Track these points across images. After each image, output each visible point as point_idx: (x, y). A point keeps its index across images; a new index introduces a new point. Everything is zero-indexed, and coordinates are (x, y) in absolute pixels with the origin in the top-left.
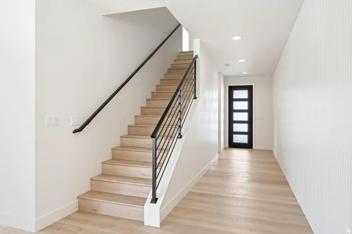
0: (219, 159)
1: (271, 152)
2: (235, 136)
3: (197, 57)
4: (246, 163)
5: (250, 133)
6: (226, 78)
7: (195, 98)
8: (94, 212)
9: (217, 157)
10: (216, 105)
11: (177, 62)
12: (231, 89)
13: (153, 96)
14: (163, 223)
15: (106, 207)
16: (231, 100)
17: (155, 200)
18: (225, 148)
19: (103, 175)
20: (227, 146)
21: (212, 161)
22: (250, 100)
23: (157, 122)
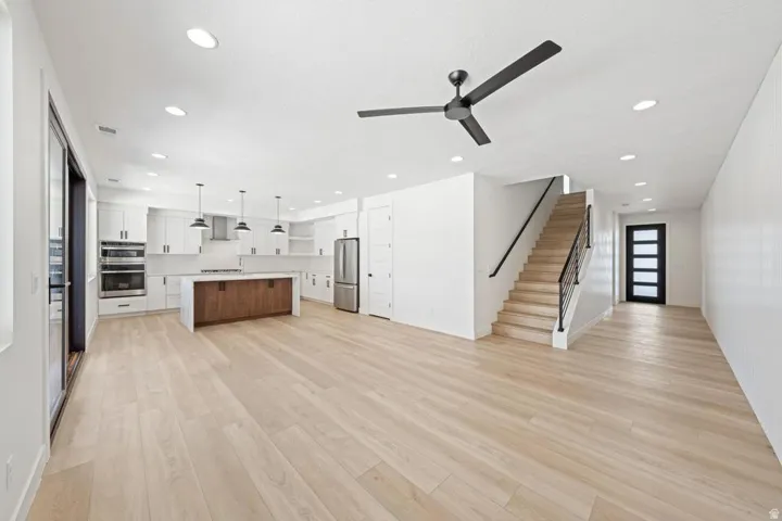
0: (614, 312)
1: (697, 310)
2: (635, 287)
3: (590, 206)
4: (655, 319)
5: (661, 285)
6: (622, 217)
7: (588, 247)
8: (505, 336)
9: (611, 308)
10: (609, 250)
11: (558, 207)
12: (630, 230)
13: (537, 245)
14: (568, 348)
15: (515, 332)
16: (630, 243)
17: (561, 329)
18: (621, 302)
19: (504, 310)
20: (625, 299)
21: (606, 313)
22: (661, 242)
23: (561, 270)
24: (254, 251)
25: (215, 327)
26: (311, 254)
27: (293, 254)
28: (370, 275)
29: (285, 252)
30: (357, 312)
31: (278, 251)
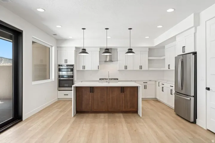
24: (126, 67)
25: (87, 115)
26: (162, 69)
27: (151, 69)
28: (208, 89)
29: (145, 67)
30: (194, 122)
31: (141, 67)
